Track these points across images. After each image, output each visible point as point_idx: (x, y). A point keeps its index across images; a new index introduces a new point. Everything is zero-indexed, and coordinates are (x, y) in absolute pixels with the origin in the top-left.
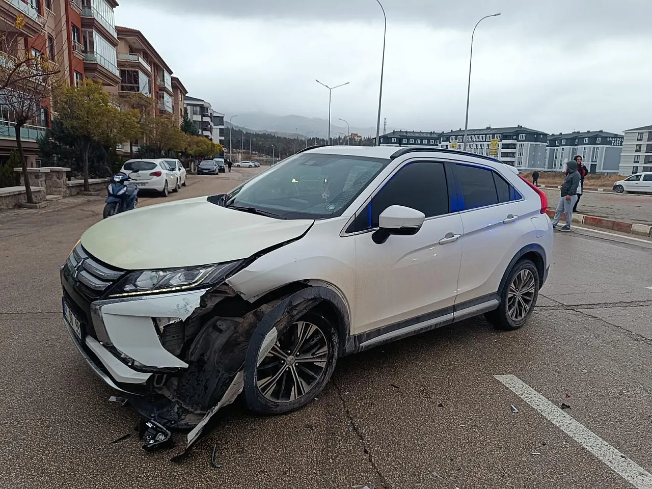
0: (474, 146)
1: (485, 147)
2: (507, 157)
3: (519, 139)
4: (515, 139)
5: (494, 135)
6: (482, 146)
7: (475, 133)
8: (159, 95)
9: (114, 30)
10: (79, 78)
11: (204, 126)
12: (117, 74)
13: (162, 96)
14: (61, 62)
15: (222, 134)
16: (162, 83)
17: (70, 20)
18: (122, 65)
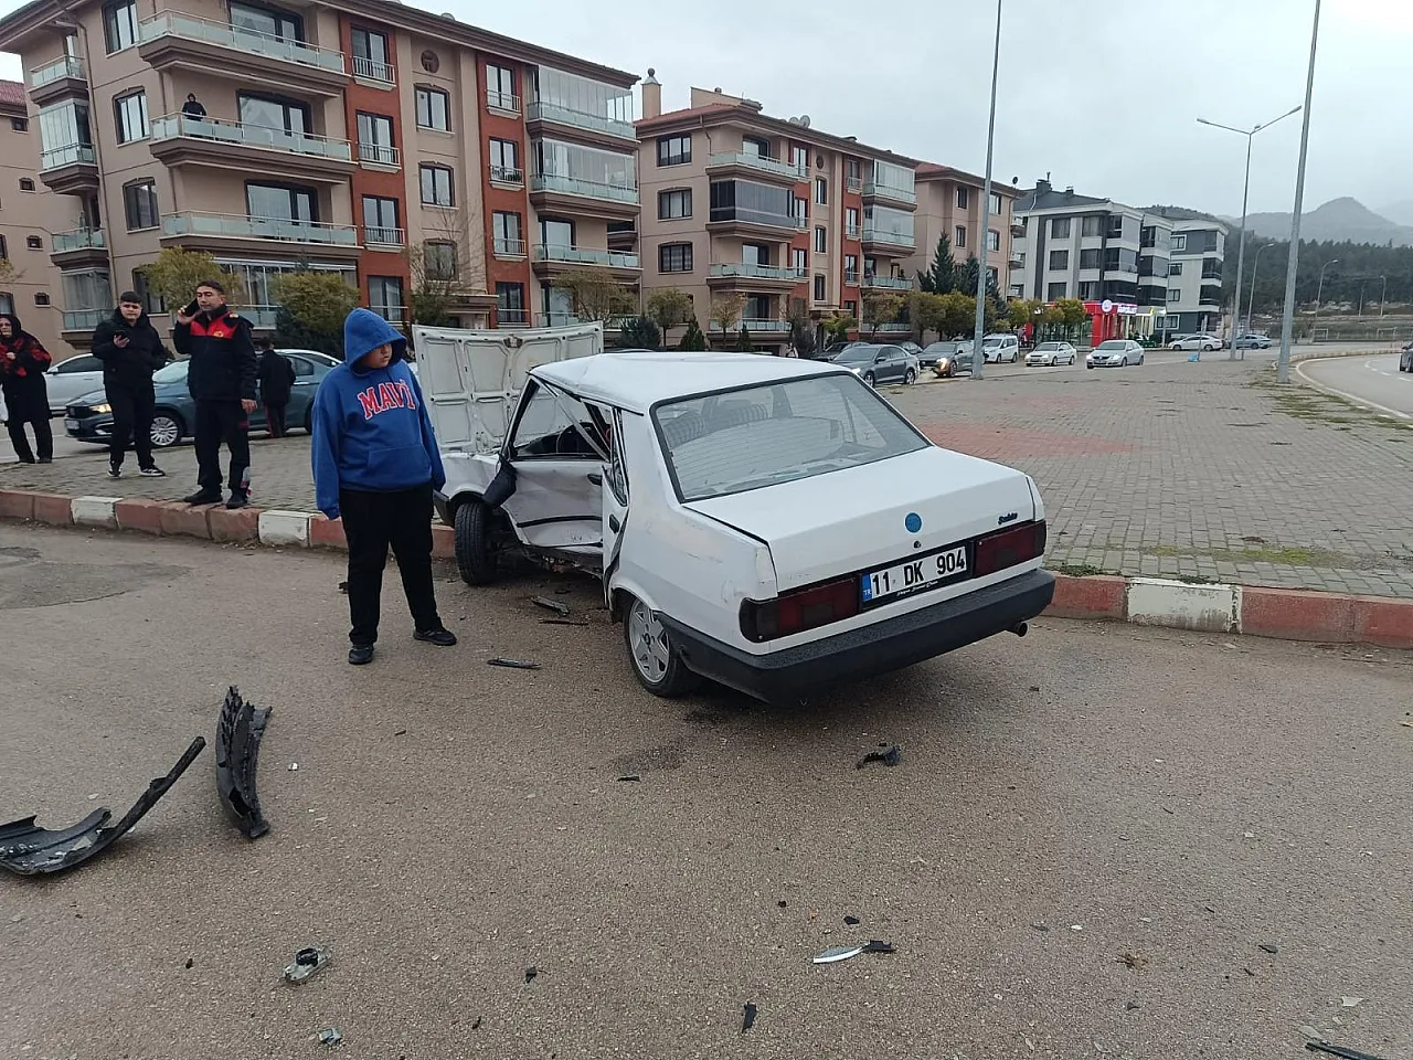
8: (862, 214)
9: (628, 124)
10: (512, 221)
11: (1109, 259)
12: (630, 198)
13: (869, 214)
14: (464, 203)
15: (1211, 273)
16: (869, 189)
17: (487, 133)
18: (712, 174)
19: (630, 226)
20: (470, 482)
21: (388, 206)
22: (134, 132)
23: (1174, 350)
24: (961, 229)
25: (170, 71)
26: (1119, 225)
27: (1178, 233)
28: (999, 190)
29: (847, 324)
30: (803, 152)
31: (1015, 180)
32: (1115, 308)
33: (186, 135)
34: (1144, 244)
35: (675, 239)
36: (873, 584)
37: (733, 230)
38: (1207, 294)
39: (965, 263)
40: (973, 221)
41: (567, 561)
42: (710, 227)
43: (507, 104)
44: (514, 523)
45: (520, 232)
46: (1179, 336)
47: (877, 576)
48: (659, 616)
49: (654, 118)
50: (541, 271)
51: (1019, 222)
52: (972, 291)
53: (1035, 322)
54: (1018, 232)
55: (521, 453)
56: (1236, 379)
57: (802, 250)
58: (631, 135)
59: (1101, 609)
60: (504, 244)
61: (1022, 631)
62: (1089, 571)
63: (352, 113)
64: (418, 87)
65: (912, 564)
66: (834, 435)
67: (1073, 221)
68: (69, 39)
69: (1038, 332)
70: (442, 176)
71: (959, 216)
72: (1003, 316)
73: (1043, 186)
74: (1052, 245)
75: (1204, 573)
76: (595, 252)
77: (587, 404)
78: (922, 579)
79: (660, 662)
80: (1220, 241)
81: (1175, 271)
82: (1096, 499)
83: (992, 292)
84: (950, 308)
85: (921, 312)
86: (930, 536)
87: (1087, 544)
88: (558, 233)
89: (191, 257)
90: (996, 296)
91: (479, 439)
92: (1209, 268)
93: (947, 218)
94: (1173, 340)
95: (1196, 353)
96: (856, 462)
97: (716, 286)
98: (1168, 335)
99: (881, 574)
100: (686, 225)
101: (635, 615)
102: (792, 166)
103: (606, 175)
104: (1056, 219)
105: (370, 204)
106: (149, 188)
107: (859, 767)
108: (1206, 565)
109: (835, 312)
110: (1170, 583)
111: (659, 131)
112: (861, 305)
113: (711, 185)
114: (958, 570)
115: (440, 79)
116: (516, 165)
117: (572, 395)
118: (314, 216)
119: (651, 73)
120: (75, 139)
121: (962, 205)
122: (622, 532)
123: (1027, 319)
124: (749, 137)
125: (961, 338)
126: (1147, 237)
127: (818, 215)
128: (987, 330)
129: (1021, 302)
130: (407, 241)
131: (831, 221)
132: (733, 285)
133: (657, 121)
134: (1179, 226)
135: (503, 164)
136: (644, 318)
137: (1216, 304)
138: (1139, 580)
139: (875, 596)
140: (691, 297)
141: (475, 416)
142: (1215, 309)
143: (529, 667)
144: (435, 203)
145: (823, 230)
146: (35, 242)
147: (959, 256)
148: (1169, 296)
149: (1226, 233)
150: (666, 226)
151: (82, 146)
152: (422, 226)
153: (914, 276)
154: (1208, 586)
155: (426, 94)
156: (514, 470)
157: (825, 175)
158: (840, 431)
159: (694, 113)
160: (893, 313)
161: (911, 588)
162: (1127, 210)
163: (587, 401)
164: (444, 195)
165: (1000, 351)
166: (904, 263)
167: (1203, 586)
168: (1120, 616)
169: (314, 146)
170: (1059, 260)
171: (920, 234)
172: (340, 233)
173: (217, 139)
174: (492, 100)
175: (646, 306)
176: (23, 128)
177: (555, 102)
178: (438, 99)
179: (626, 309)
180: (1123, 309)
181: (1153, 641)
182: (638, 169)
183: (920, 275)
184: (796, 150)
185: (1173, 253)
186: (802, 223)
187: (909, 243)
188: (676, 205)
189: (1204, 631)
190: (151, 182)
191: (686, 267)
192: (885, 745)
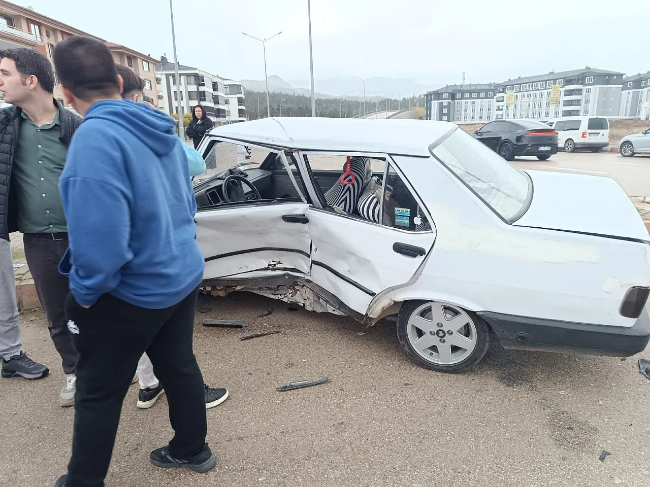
0: (532, 95)
1: (545, 95)
2: (571, 105)
3: (586, 83)
4: (581, 84)
5: (555, 80)
6: (541, 95)
7: (535, 80)
11: (201, 96)
26: (203, 80)
30: (37, 27)
34: (214, 90)
38: (241, 113)
51: (158, 76)
54: (157, 81)
67: (182, 77)
80: (242, 89)
81: (227, 102)
92: (240, 102)
102: (31, 34)
104: (174, 76)
126: (215, 86)
134: (225, 83)
148: (227, 113)
149: (244, 86)
162: (205, 74)
184: (32, 25)
185: (225, 95)
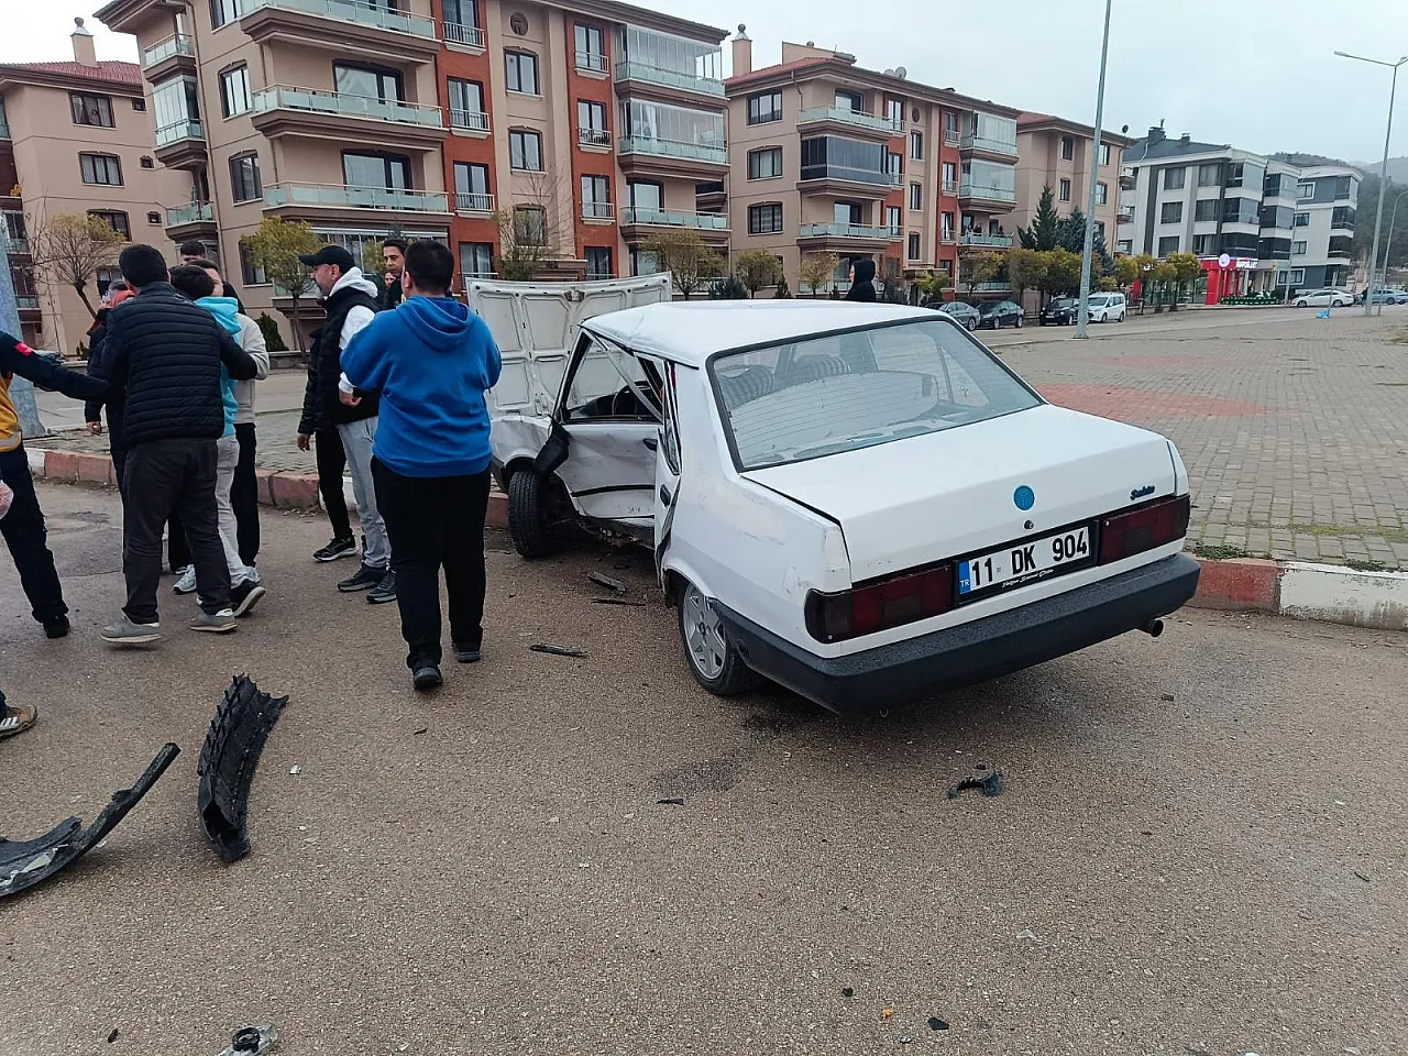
8: (960, 169)
9: (717, 82)
10: (600, 184)
11: (1229, 210)
12: (719, 158)
13: (967, 169)
14: (553, 166)
15: (1341, 223)
16: (967, 142)
17: (575, 96)
18: (804, 131)
19: (720, 186)
20: (525, 446)
21: (478, 173)
22: (237, 106)
23: (1298, 306)
24: (1066, 182)
25: (269, 42)
26: (1240, 173)
27: (1307, 180)
28: (1109, 140)
29: (942, 284)
30: (898, 105)
31: (1125, 129)
32: (1233, 263)
33: (285, 106)
34: (1267, 194)
35: (764, 200)
36: (973, 574)
37: (825, 188)
38: (1336, 246)
39: (1069, 217)
40: (1078, 173)
41: (624, 534)
42: (802, 186)
43: (595, 64)
44: (570, 492)
45: (608, 195)
46: (1304, 291)
47: (977, 564)
48: (715, 605)
49: (743, 76)
50: (629, 234)
51: (1129, 173)
52: (1078, 247)
53: (1144, 279)
54: (1127, 184)
55: (574, 416)
56: (1376, 336)
57: (896, 207)
58: (720, 92)
59: (1245, 599)
60: (592, 207)
61: (1156, 630)
62: (1233, 553)
63: (442, 79)
64: (507, 51)
65: (1021, 548)
66: (926, 393)
67: (1189, 170)
68: (178, 17)
69: (1147, 289)
70: (531, 140)
71: (1064, 168)
72: (1110, 272)
73: (1156, 134)
74: (1163, 197)
75: (1378, 557)
76: (684, 215)
77: (640, 359)
78: (1033, 567)
79: (717, 657)
80: (1353, 187)
81: (1302, 221)
82: (1228, 467)
83: (1099, 248)
84: (1053, 266)
85: (1021, 269)
86: (1045, 514)
87: (1224, 519)
88: (646, 195)
89: (288, 227)
90: (1103, 252)
91: (538, 402)
92: (1340, 218)
93: (1051, 170)
94: (1298, 296)
95: (1326, 309)
96: (954, 424)
97: (806, 246)
98: (1292, 290)
99: (982, 560)
100: (777, 185)
101: (689, 599)
102: (887, 120)
103: (695, 135)
104: (1169, 169)
105: (461, 170)
106: (253, 162)
107: (951, 796)
108: (1378, 548)
109: (930, 272)
110: (1335, 569)
111: (749, 89)
112: (957, 264)
113: (802, 142)
114: (1079, 555)
115: (529, 42)
116: (605, 127)
117: (624, 348)
118: (408, 184)
119: (742, 29)
120: (186, 116)
121: (1067, 155)
122: (674, 505)
123: (1136, 276)
124: (842, 91)
125: (1064, 296)
126: (1271, 185)
127: (914, 171)
128: (1093, 289)
129: (1129, 258)
130: (497, 207)
131: (927, 177)
132: (825, 245)
133: (747, 78)
134: (1307, 173)
135: (591, 127)
136: (732, 280)
137: (1345, 256)
138: (1296, 565)
139: (974, 587)
140: (781, 258)
141: (534, 376)
142: (1345, 262)
143: (574, 655)
144: (525, 168)
145: (918, 186)
146: (154, 218)
147: (1063, 211)
148: (1294, 248)
149: (1360, 179)
150: (756, 186)
151: (192, 122)
152: (512, 191)
153: (1015, 234)
154: (1384, 574)
155: (515, 58)
156: (567, 434)
157: (920, 127)
158: (934, 386)
159: (785, 69)
160: (991, 271)
161: (1020, 578)
162: (1250, 156)
163: (640, 355)
164: (533, 159)
165: (1106, 310)
166: (1002, 219)
167: (1379, 574)
168: (1269, 607)
169: (406, 114)
170: (1172, 212)
171: (1021, 187)
172: (432, 200)
173: (314, 110)
174: (581, 60)
175: (735, 267)
176: (143, 108)
177: (643, 61)
178: (527, 62)
179: (715, 272)
180: (1241, 264)
181: (1312, 639)
182: (727, 129)
183: (1020, 231)
184: (891, 103)
185: (1300, 203)
186: (897, 180)
187: (1009, 197)
188: (766, 163)
189: (1377, 628)
190: (254, 155)
191: (776, 228)
192: (983, 768)
